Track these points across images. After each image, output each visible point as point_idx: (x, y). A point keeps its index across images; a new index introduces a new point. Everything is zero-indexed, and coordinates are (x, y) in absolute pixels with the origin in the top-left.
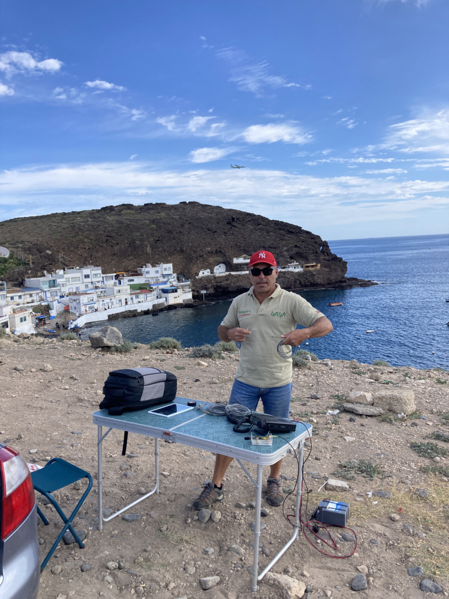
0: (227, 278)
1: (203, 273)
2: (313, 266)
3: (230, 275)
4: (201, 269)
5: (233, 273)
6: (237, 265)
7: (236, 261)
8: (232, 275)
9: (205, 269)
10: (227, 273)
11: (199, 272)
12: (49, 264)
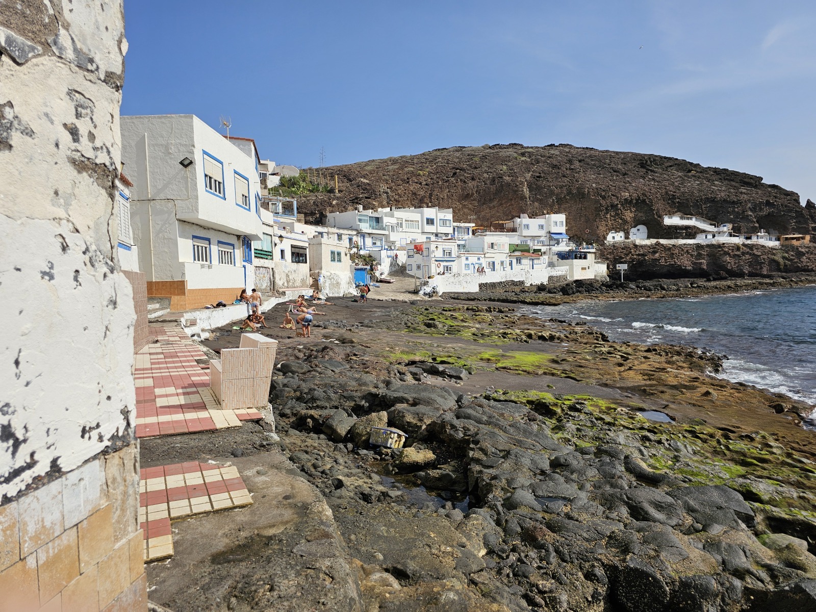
0: (654, 249)
1: (614, 238)
2: (798, 239)
3: (658, 244)
4: (610, 230)
5: (662, 241)
6: (670, 227)
7: (668, 221)
8: (662, 245)
9: (616, 232)
10: (653, 241)
11: (607, 234)
12: (366, 198)
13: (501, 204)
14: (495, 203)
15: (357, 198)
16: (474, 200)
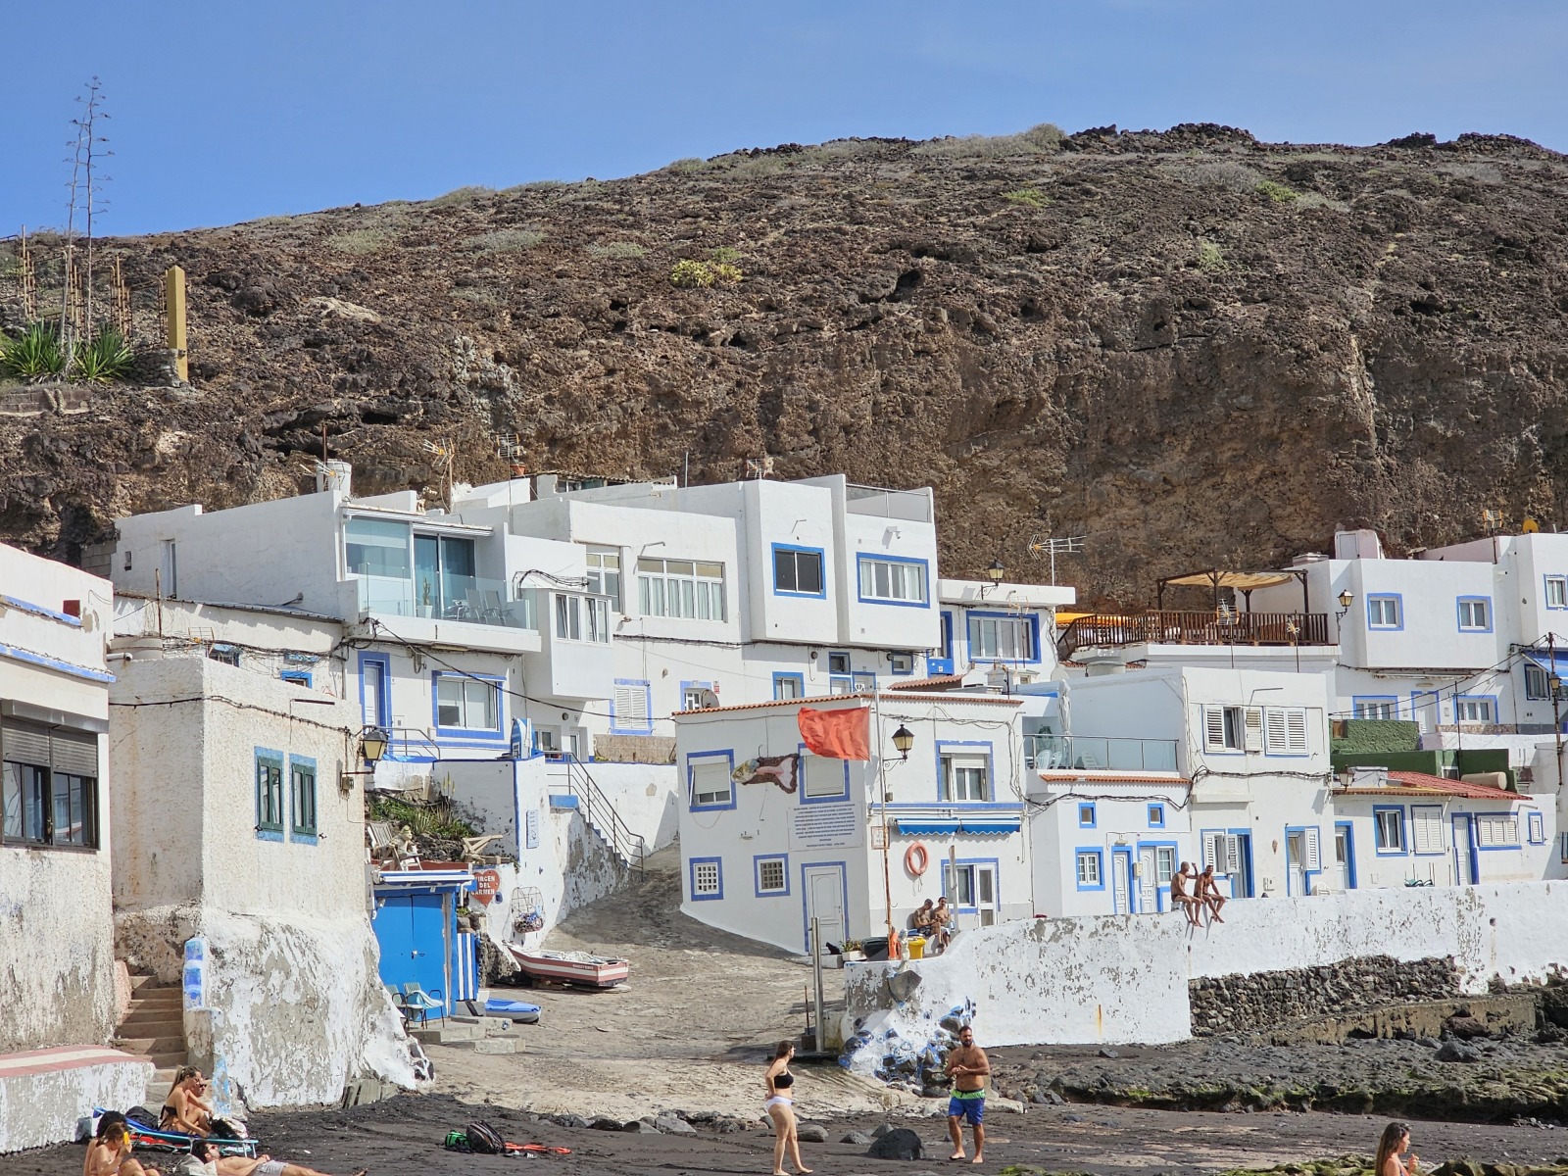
12: (369, 417)
13: (1211, 470)
14: (1173, 460)
15: (309, 419)
16: (1045, 440)
